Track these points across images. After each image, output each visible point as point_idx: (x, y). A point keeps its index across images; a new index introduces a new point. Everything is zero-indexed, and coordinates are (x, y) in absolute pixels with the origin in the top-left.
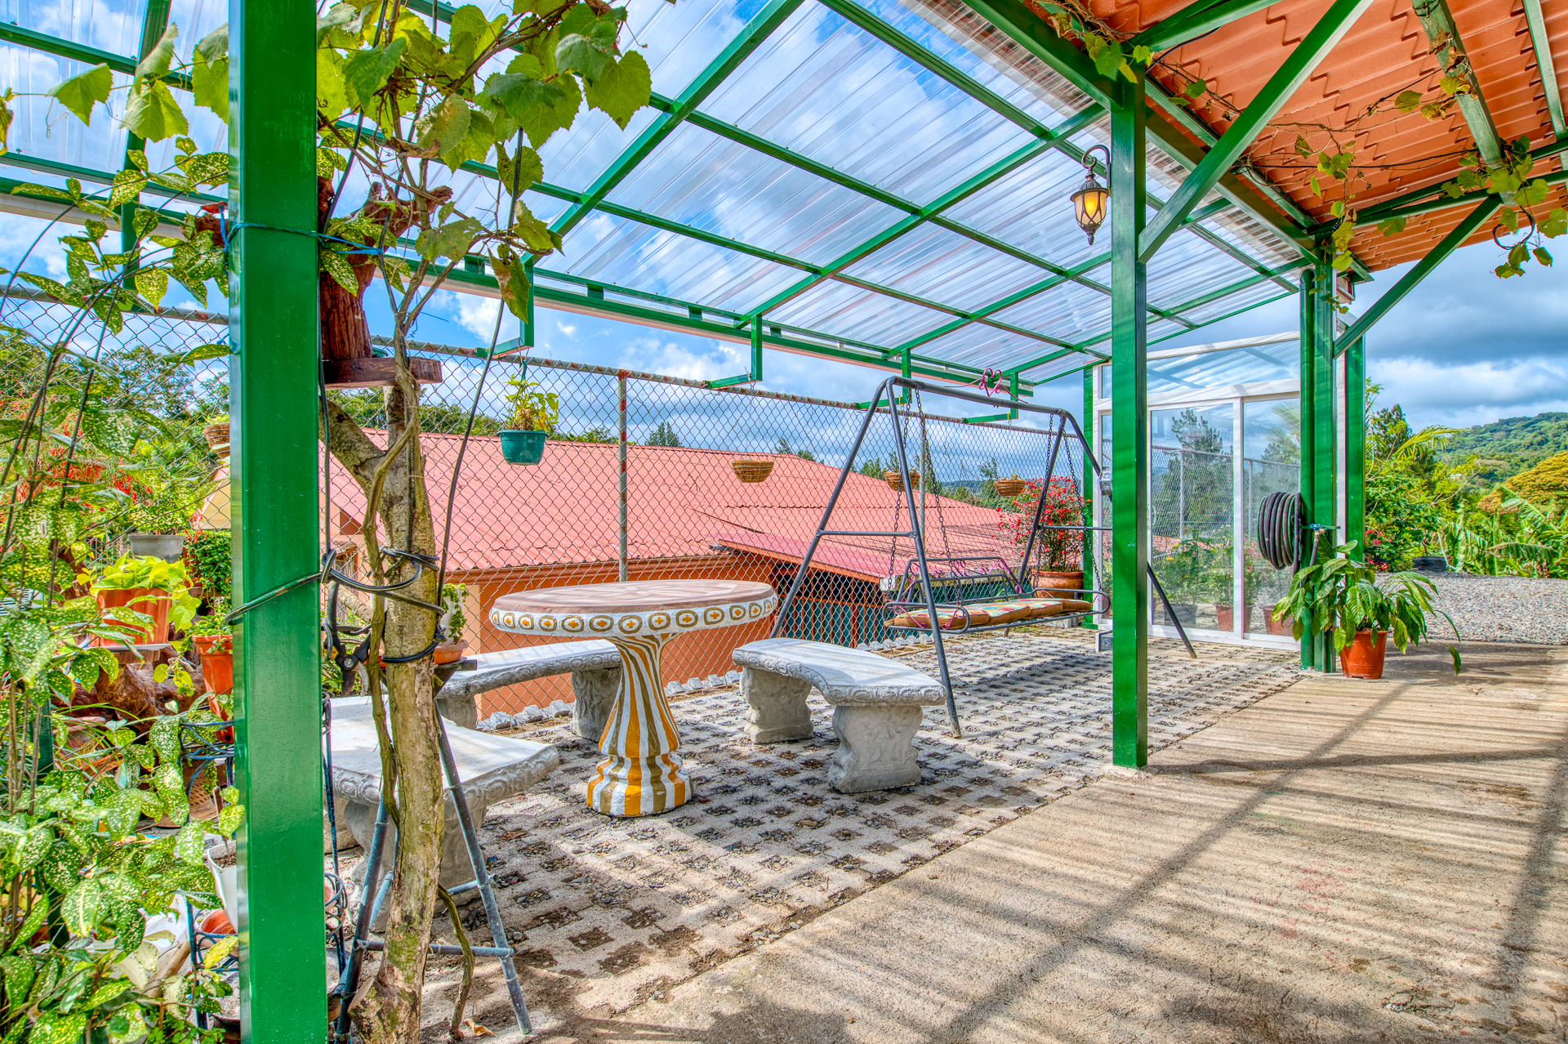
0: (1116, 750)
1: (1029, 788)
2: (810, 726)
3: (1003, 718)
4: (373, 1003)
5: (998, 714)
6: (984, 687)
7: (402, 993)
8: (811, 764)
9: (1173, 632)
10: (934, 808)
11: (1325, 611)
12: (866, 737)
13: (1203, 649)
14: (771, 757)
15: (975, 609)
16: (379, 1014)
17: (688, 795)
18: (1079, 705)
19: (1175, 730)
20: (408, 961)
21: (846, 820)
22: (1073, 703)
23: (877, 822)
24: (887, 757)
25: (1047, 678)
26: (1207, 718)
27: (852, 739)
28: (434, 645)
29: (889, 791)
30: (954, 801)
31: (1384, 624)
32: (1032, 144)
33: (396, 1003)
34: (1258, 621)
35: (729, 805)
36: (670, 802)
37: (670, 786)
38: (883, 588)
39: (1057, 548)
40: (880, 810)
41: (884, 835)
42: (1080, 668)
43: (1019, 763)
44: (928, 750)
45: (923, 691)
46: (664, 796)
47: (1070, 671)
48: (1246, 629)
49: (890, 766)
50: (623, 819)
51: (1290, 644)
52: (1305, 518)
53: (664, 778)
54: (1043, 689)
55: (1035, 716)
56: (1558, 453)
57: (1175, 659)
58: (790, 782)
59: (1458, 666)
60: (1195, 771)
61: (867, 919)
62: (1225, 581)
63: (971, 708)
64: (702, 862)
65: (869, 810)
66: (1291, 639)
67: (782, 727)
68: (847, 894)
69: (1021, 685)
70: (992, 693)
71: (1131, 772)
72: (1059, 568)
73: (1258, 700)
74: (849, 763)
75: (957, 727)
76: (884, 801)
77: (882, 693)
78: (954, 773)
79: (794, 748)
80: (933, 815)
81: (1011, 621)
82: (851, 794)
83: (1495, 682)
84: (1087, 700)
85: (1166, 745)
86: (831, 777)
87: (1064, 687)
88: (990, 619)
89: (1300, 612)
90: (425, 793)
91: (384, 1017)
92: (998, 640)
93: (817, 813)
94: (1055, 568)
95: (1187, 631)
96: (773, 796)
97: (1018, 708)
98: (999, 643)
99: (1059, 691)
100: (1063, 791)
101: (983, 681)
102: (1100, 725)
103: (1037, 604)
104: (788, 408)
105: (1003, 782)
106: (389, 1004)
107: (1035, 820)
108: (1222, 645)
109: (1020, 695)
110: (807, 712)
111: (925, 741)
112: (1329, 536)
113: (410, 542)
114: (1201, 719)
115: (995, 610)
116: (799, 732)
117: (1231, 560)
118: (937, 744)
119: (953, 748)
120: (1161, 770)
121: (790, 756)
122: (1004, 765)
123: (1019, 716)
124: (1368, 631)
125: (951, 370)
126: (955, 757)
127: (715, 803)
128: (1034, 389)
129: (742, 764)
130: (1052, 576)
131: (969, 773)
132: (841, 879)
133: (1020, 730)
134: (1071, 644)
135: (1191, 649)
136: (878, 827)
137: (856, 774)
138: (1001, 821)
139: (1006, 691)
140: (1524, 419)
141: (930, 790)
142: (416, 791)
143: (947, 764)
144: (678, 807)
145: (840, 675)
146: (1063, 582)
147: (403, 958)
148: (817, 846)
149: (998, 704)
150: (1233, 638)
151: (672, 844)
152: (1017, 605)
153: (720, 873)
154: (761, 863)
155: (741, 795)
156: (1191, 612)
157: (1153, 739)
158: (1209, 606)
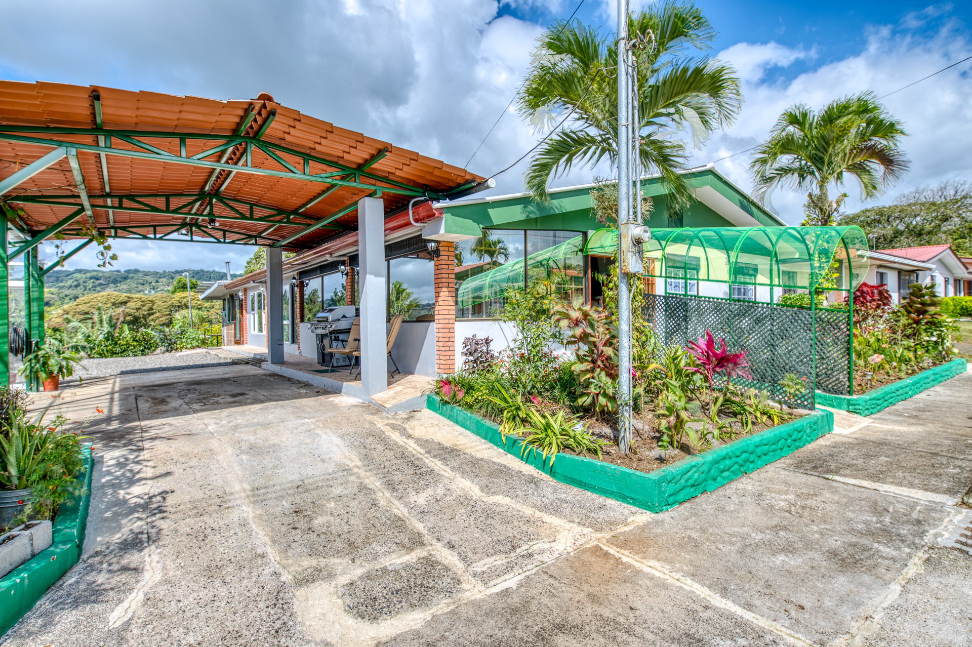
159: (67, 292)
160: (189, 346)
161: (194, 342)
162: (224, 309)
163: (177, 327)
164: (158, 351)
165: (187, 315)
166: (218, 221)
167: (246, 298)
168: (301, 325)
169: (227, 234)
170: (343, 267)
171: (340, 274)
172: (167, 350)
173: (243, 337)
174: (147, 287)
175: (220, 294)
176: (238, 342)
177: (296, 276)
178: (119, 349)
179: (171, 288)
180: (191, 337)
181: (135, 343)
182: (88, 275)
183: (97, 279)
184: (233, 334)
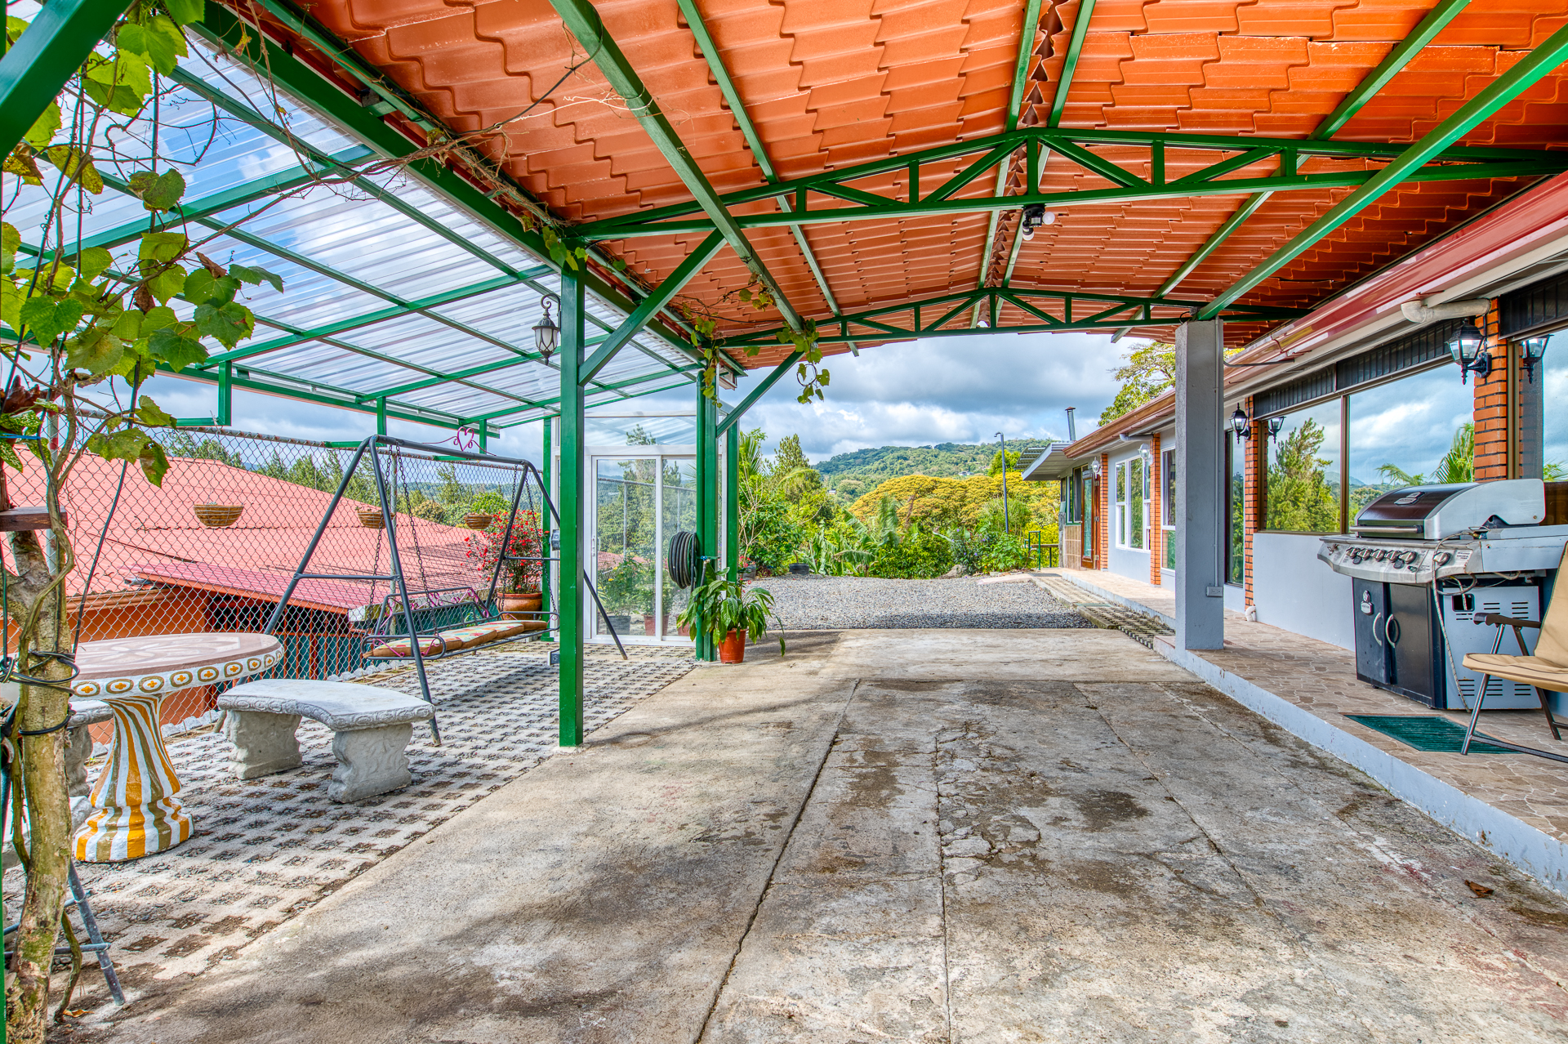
0: (562, 736)
1: (498, 773)
2: (300, 756)
3: (475, 725)
4: (17, 989)
5: (472, 722)
6: (457, 702)
7: (38, 979)
8: (308, 787)
9: (608, 639)
10: (425, 799)
11: (710, 618)
12: (365, 754)
13: (633, 652)
14: (263, 788)
15: (449, 635)
16: (21, 997)
17: (191, 832)
18: (537, 707)
19: (605, 716)
20: (44, 954)
21: (351, 821)
22: (532, 707)
23: (378, 817)
24: (383, 767)
25: (511, 688)
26: (628, 704)
27: (352, 758)
28: (69, 718)
29: (385, 795)
30: (440, 793)
31: (744, 625)
32: (503, 278)
33: (35, 987)
34: (673, 626)
35: (236, 831)
36: (175, 839)
37: (175, 826)
38: (352, 619)
39: (520, 572)
40: (380, 809)
41: (387, 825)
42: (538, 677)
43: (491, 757)
44: (412, 759)
45: (416, 711)
46: (169, 834)
47: (530, 680)
48: (664, 632)
49: (386, 775)
50: (125, 862)
51: (688, 643)
52: (699, 551)
53: (167, 819)
54: (508, 698)
55: (502, 720)
56: (892, 478)
57: (611, 662)
58: (290, 804)
59: (783, 649)
60: (615, 741)
61: (384, 877)
62: (650, 596)
63: (447, 721)
64: (226, 876)
65: (370, 811)
66: (688, 638)
67: (270, 761)
68: (366, 866)
69: (490, 697)
70: (464, 707)
71: (571, 750)
72: (522, 591)
73: (664, 686)
74: (349, 777)
75: (437, 737)
76: (381, 802)
77: (381, 716)
78: (438, 773)
79: (285, 778)
80: (425, 805)
81: (481, 642)
82: (350, 803)
83: (804, 657)
84: (542, 702)
85: (598, 726)
86: (331, 792)
87: (525, 694)
88: (463, 643)
89: (695, 619)
90: (61, 827)
91: (26, 999)
92: (468, 660)
93: (323, 821)
94: (519, 590)
95: (621, 638)
96: (277, 818)
97: (487, 716)
98: (468, 662)
99: (521, 698)
100: (524, 770)
101: (456, 697)
102: (553, 719)
103: (502, 626)
104: (253, 446)
105: (479, 772)
106: (30, 989)
107: (504, 793)
108: (647, 646)
109: (489, 705)
110: (297, 744)
111: (410, 753)
112: (713, 563)
113: (57, 644)
114: (624, 706)
115: (466, 635)
116: (290, 762)
117: (654, 579)
118: (421, 753)
119: (435, 754)
120: (593, 744)
121: (281, 784)
122: (477, 761)
123: (488, 722)
124: (735, 630)
125: (424, 414)
126: (438, 761)
127: (221, 831)
128: (502, 432)
129: (234, 799)
130: (515, 598)
131: (451, 771)
132: (355, 860)
133: (490, 732)
134: (532, 656)
135: (624, 653)
136: (380, 821)
137: (356, 786)
138: (478, 798)
139: (476, 703)
140: (873, 450)
141: (420, 788)
142: (52, 827)
143: (431, 767)
144: (182, 842)
145: (341, 707)
146: (525, 602)
147: (39, 953)
148: (330, 843)
149: (470, 714)
150: (655, 640)
151: (190, 869)
152: (484, 629)
153: (248, 878)
154: (285, 864)
155: (245, 823)
156: (626, 621)
157: (588, 725)
158: (637, 615)
159: (874, 477)
160: (1001, 566)
161: (1009, 558)
162: (1063, 498)
163: (982, 530)
164: (953, 572)
165: (1000, 509)
166: (1052, 209)
167: (1105, 473)
168: (1259, 539)
169: (1076, 304)
170: (1467, 342)
171: (1456, 368)
172: (967, 571)
173: (1098, 552)
174: (962, 468)
175: (1056, 470)
176: (1088, 564)
177: (1242, 408)
178: (904, 561)
179: (990, 468)
180: (1005, 549)
181: (926, 554)
182: (896, 454)
183: (905, 459)
184: (1079, 547)
